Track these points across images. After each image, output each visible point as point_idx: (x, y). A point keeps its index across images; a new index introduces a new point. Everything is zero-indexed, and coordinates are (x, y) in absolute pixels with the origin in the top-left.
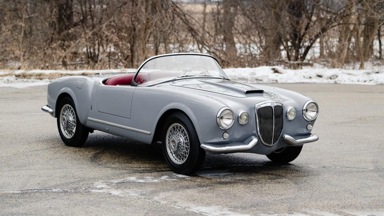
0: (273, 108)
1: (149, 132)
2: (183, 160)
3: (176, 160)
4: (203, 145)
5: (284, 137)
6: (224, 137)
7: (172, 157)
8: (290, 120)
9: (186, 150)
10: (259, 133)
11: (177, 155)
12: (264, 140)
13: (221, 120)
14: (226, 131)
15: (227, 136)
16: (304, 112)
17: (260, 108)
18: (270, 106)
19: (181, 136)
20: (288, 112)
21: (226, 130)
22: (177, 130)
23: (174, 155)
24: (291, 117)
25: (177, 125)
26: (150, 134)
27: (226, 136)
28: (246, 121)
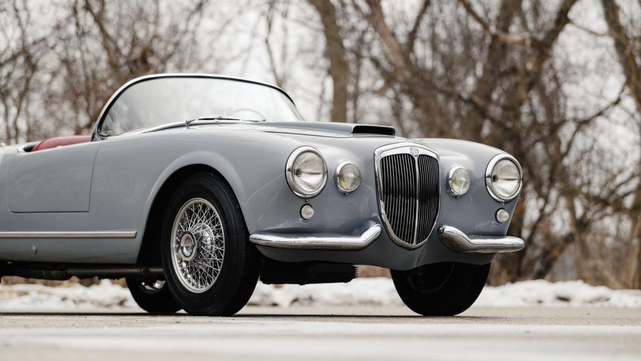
0: (416, 159)
1: (132, 233)
2: (210, 283)
3: (193, 285)
4: (255, 236)
5: (443, 230)
6: (304, 216)
7: (186, 281)
8: (456, 197)
9: (218, 258)
10: (384, 217)
11: (197, 274)
12: (395, 232)
13: (296, 177)
14: (307, 201)
15: (310, 213)
16: (489, 180)
17: (385, 157)
18: (409, 155)
19: (204, 228)
20: (450, 177)
21: (308, 198)
22: (195, 216)
23: (189, 276)
24: (458, 190)
25: (196, 204)
26: (134, 235)
27: (308, 212)
28: (353, 184)
